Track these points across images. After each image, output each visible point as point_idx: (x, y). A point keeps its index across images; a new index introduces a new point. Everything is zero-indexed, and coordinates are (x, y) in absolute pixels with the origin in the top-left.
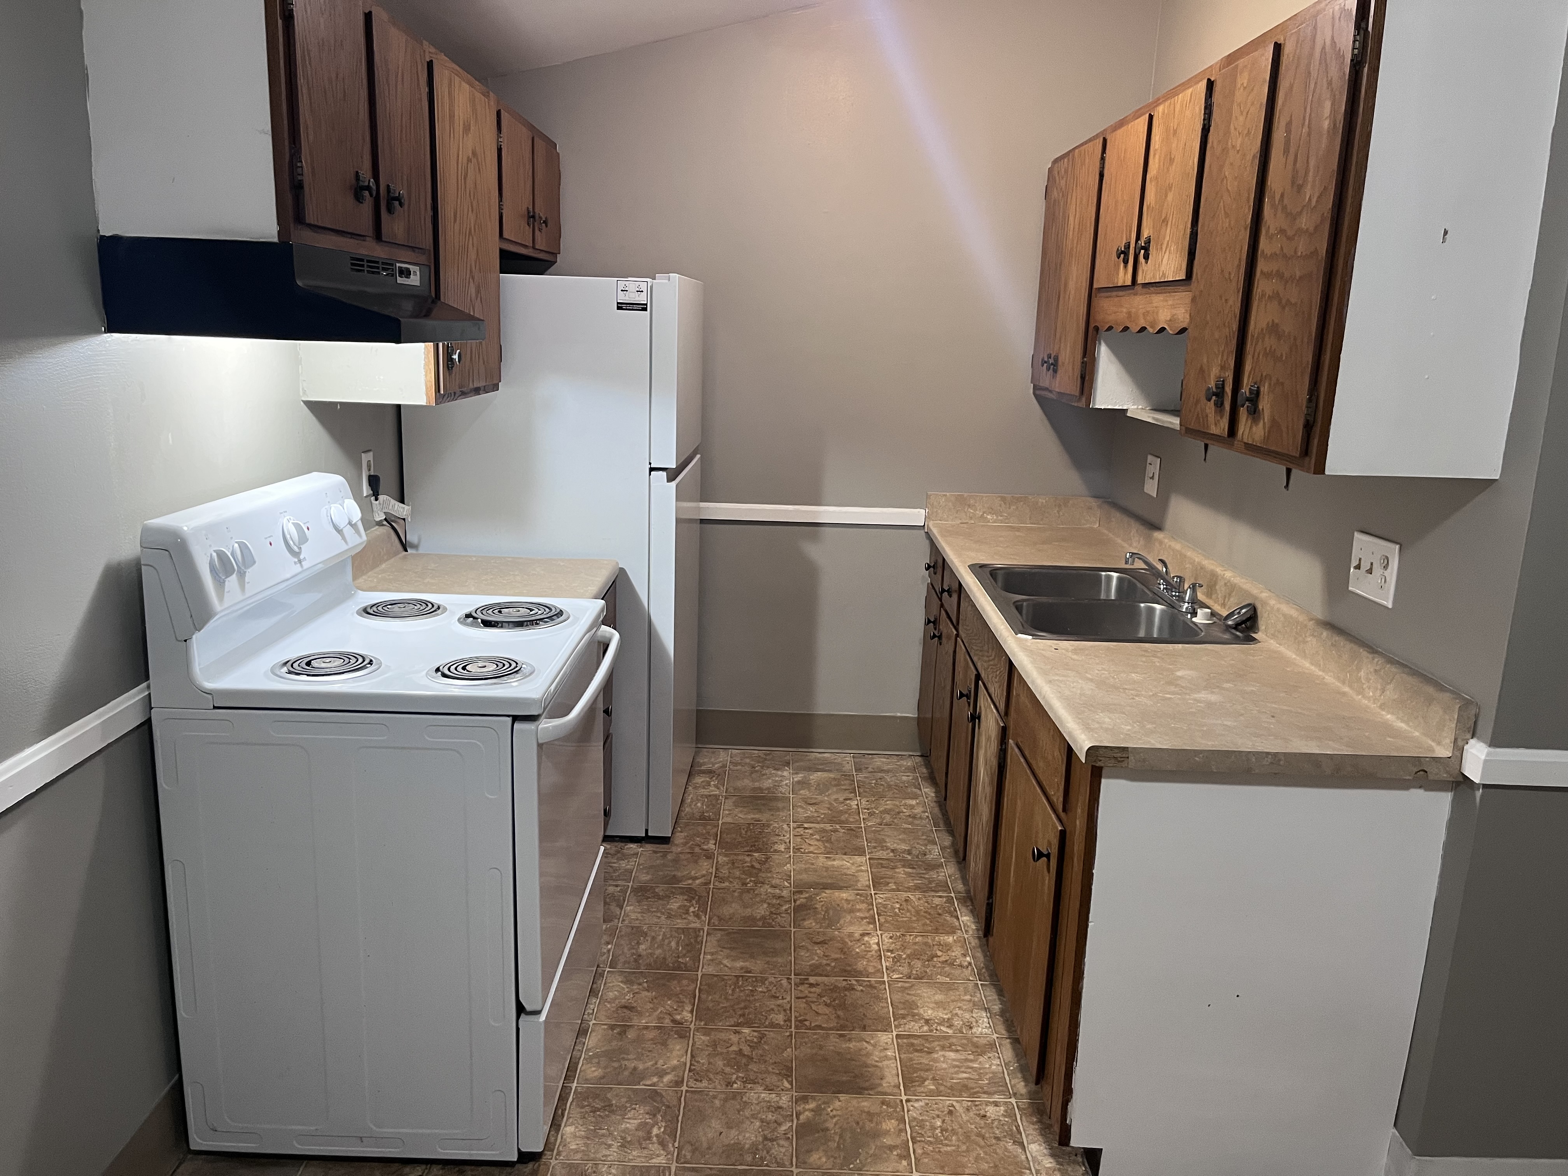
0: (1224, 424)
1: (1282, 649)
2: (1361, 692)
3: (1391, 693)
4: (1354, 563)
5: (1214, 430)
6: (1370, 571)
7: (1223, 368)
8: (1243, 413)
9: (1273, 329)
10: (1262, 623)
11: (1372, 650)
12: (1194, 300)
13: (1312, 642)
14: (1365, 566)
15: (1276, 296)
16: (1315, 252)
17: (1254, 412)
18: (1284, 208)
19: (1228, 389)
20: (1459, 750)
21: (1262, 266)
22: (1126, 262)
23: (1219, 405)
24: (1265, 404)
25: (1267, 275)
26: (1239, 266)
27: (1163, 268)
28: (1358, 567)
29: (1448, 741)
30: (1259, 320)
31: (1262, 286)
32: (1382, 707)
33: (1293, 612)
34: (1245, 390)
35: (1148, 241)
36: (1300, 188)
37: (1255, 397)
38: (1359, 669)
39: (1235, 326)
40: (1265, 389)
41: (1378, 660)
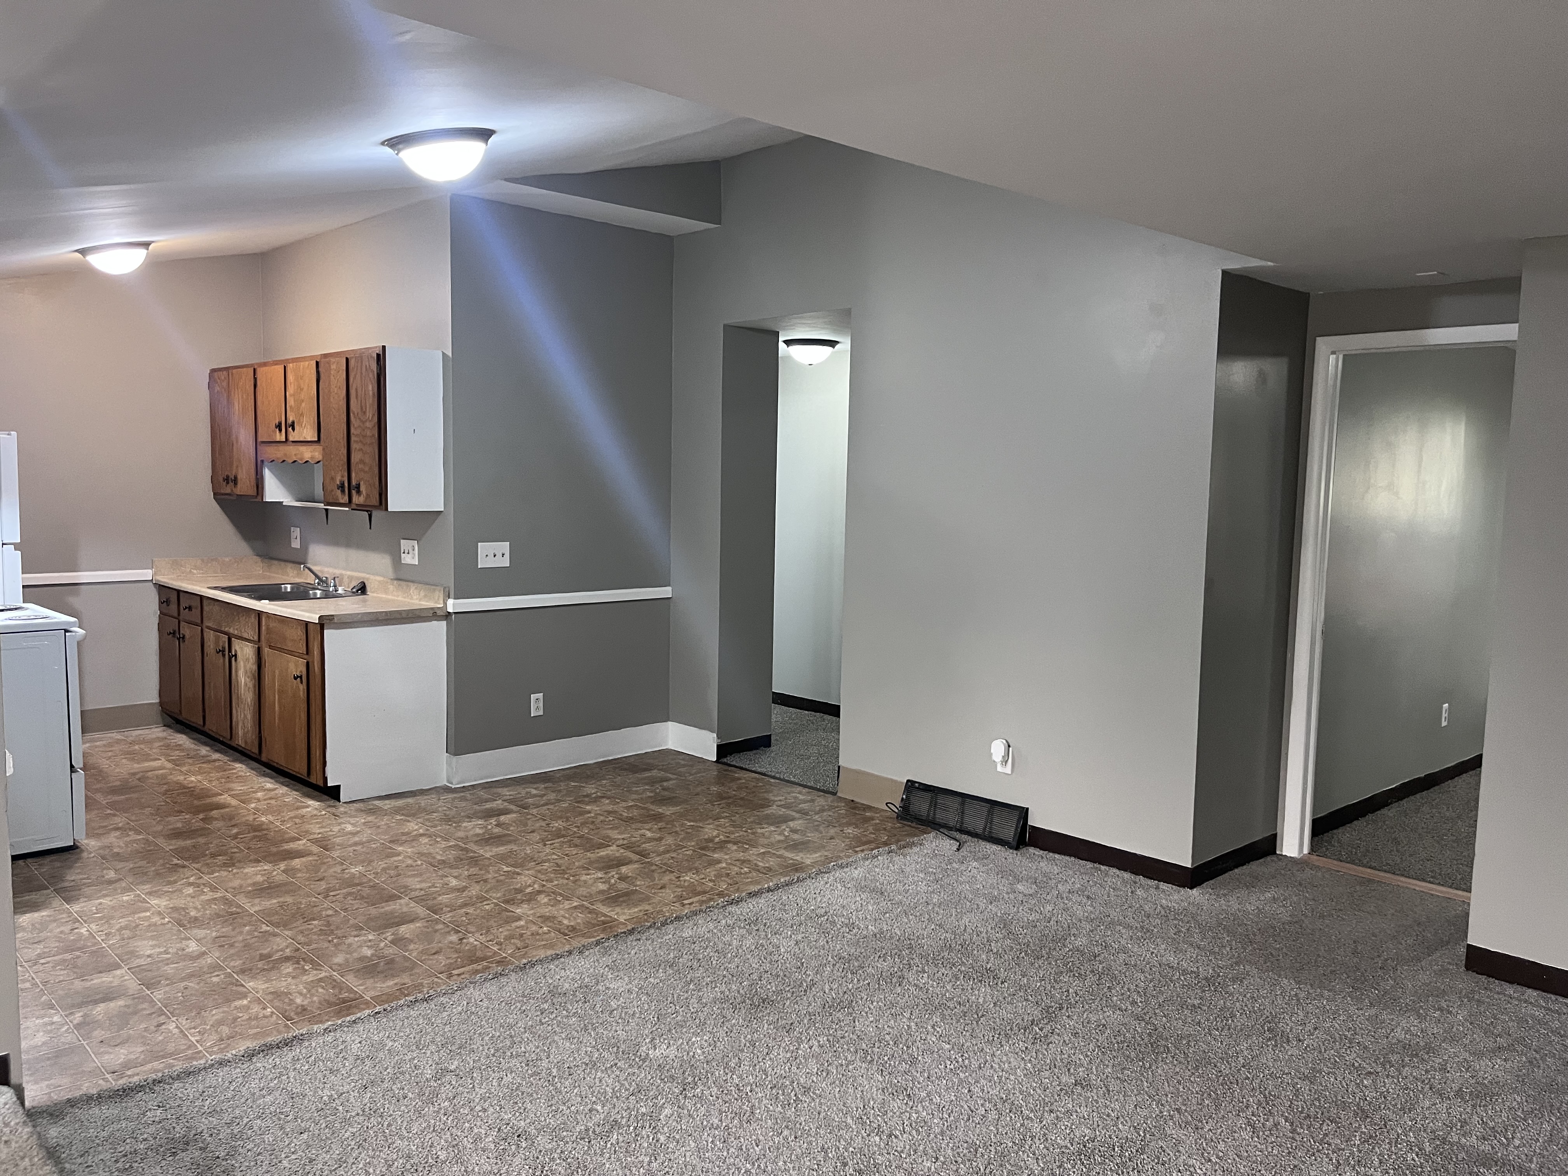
0: (347, 498)
1: (379, 595)
2: (412, 598)
3: (422, 594)
4: (402, 551)
5: (342, 501)
6: (408, 553)
7: (343, 477)
8: (354, 492)
9: (362, 461)
10: (368, 588)
11: (413, 582)
12: (324, 449)
13: (391, 587)
14: (406, 551)
15: (361, 450)
16: (373, 435)
17: (359, 492)
18: (360, 419)
19: (346, 485)
20: (445, 604)
21: (353, 438)
22: (280, 430)
23: (343, 491)
24: (363, 488)
25: (356, 442)
26: (343, 437)
27: (304, 435)
28: (404, 553)
29: (442, 602)
30: (355, 458)
31: (354, 446)
32: (420, 600)
33: (381, 579)
34: (354, 483)
35: (293, 422)
36: (365, 413)
37: (358, 487)
38: (410, 590)
39: (346, 460)
40: (362, 483)
41: (416, 585)
